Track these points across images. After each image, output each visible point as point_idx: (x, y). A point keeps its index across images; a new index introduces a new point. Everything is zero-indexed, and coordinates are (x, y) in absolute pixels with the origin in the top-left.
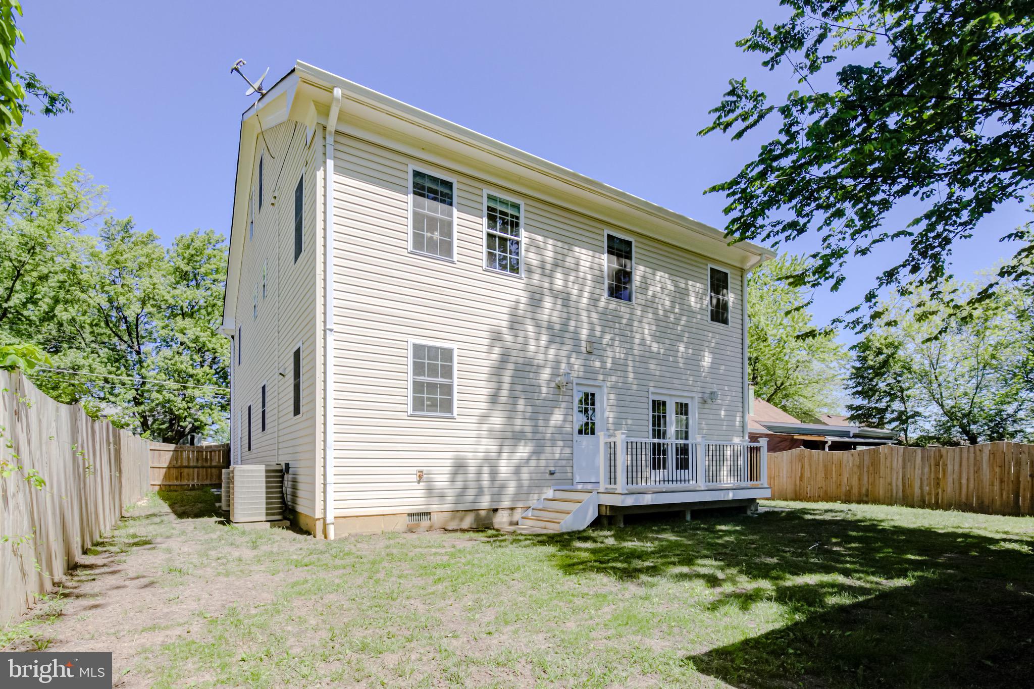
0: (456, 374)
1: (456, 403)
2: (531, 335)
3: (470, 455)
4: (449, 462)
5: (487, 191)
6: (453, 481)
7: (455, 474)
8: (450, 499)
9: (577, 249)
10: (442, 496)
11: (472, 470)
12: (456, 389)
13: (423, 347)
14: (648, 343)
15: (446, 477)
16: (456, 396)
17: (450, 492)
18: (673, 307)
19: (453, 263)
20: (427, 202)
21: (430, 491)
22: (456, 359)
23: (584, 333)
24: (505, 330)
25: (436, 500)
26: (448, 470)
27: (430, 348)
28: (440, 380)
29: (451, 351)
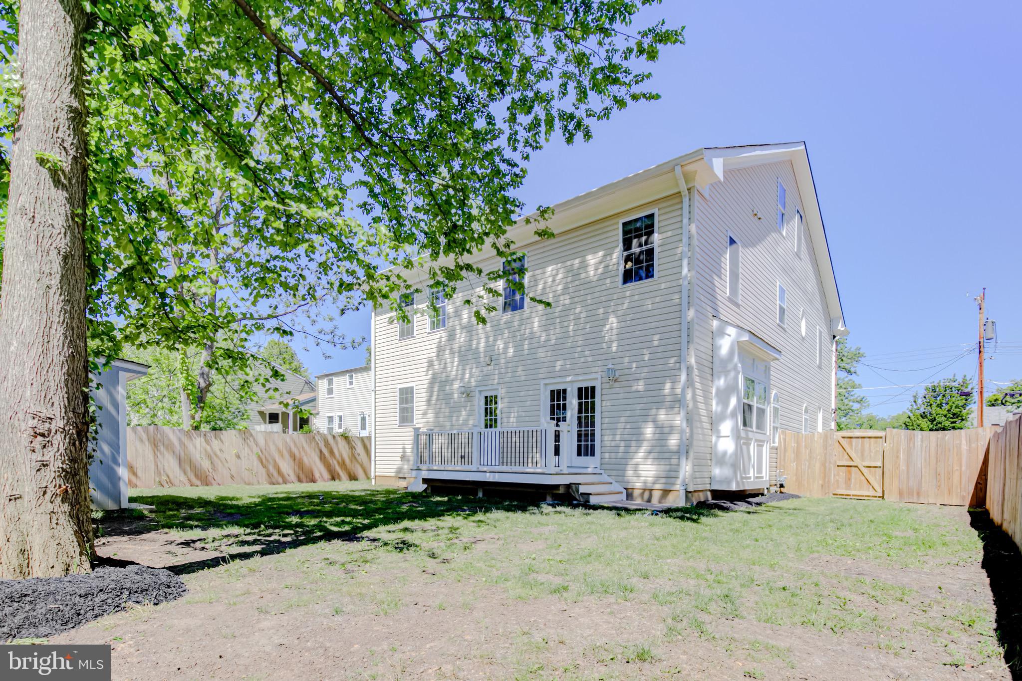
0: (415, 400)
1: (415, 417)
2: (449, 357)
12: (415, 409)
13: (403, 389)
14: (538, 334)
16: (415, 413)
19: (414, 337)
22: (415, 392)
23: (482, 346)
24: (435, 359)
27: (405, 388)
28: (409, 405)
29: (412, 388)
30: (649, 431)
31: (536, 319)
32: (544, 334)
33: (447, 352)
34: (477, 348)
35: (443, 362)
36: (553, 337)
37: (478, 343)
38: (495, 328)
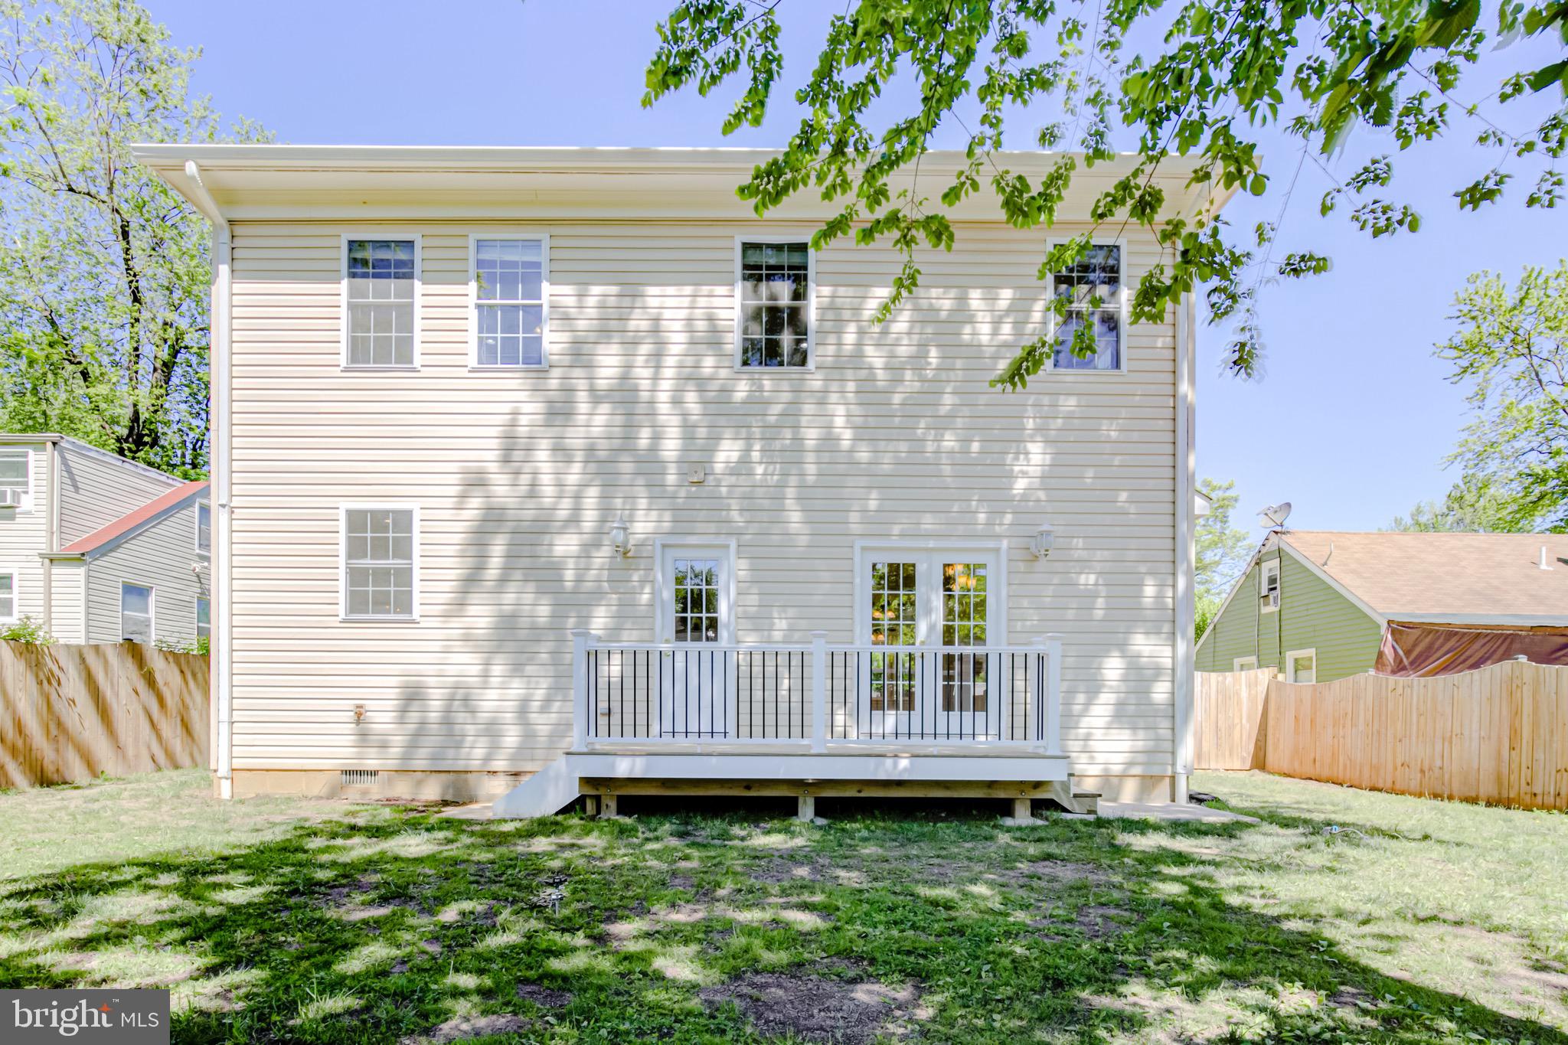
0: (417, 550)
1: (417, 598)
2: (546, 467)
3: (431, 681)
4: (393, 693)
5: (475, 234)
6: (401, 722)
7: (403, 711)
8: (395, 751)
9: (652, 290)
10: (384, 746)
11: (436, 705)
12: (417, 574)
13: (363, 513)
14: (845, 444)
15: (389, 717)
16: (417, 586)
17: (398, 740)
18: (921, 355)
19: (414, 370)
20: (370, 284)
21: (363, 738)
22: (417, 526)
23: (671, 447)
24: (493, 467)
25: (372, 752)
26: (391, 705)
27: (373, 512)
28: (391, 562)
29: (409, 514)
30: (1113, 668)
31: (841, 410)
32: (863, 446)
33: (542, 455)
34: (654, 449)
35: (525, 479)
36: (887, 458)
37: (656, 438)
38: (713, 408)
